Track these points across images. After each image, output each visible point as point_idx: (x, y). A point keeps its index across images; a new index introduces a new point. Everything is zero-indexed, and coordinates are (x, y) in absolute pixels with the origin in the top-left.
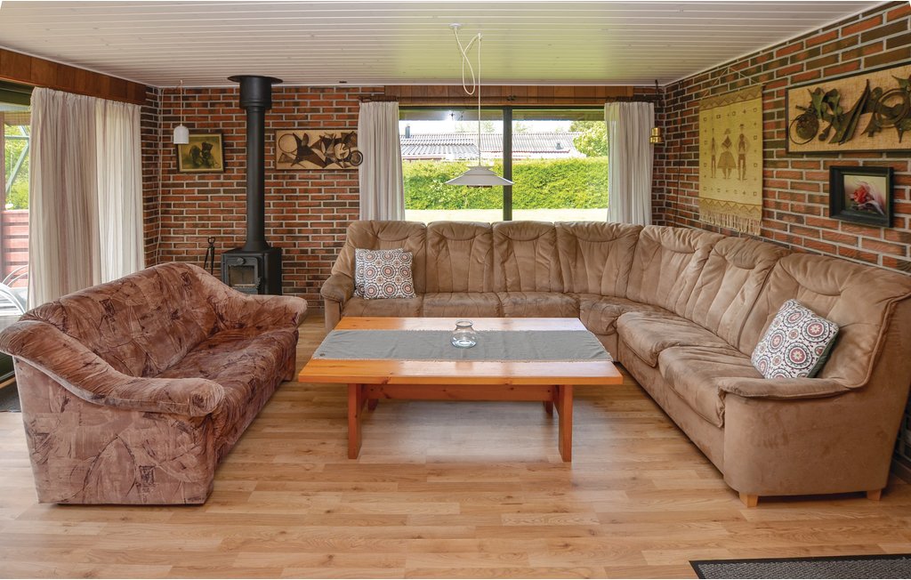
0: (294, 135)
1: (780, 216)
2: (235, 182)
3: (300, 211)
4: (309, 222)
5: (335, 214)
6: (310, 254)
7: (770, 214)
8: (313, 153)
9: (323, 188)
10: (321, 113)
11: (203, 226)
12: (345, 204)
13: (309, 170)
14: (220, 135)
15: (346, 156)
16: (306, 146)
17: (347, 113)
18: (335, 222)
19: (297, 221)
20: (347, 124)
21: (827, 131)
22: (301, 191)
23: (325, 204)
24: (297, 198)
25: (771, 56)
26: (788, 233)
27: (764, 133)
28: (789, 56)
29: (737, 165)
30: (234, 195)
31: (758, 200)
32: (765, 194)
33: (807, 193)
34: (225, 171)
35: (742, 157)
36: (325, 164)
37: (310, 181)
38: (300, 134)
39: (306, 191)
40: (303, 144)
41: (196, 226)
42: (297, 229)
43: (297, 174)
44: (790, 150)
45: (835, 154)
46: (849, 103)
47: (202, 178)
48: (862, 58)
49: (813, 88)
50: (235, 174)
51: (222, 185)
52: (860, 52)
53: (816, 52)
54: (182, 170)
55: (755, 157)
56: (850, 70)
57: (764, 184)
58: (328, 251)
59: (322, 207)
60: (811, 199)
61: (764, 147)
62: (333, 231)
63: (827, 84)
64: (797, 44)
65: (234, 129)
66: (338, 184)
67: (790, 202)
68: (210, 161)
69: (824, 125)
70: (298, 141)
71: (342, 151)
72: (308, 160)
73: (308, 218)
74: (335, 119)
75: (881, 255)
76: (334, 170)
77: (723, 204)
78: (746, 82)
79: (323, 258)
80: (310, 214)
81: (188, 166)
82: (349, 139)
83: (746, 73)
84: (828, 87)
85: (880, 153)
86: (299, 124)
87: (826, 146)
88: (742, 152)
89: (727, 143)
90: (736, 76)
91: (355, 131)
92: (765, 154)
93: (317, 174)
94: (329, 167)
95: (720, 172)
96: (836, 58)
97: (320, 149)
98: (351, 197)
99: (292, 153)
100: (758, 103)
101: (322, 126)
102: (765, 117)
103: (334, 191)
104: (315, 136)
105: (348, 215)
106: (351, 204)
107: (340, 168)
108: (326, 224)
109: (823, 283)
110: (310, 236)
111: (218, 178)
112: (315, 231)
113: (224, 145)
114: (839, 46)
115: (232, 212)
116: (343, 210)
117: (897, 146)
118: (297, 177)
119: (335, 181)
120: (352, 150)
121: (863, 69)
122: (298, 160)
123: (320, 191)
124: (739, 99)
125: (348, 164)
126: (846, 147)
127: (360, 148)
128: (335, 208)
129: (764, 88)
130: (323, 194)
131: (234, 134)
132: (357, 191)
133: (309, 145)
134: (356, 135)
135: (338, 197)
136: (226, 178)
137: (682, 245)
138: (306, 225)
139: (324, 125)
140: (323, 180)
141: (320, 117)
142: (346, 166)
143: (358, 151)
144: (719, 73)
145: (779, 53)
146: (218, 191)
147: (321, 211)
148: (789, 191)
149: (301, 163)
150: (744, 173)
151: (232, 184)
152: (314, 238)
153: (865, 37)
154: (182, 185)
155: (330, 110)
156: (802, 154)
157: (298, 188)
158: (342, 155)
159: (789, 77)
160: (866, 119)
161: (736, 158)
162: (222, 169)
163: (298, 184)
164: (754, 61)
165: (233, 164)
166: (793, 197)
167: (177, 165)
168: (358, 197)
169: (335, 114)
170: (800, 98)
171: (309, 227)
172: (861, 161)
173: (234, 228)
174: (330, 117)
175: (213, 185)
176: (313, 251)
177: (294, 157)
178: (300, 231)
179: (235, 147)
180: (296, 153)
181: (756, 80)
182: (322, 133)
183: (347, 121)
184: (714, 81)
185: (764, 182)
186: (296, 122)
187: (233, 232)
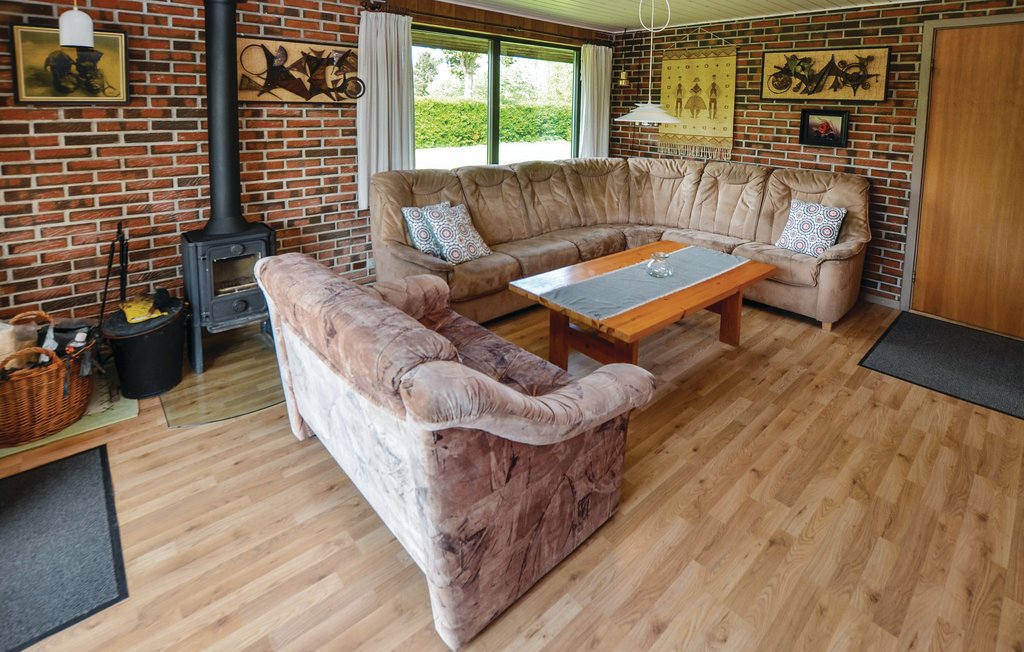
0: (263, 46)
1: (748, 145)
2: (150, 121)
3: (271, 166)
4: (285, 181)
5: (322, 166)
6: (286, 227)
7: (740, 144)
8: (292, 77)
9: (305, 129)
10: (301, 18)
11: (82, 203)
12: (335, 152)
13: (282, 104)
14: (121, 38)
15: (339, 84)
16: (282, 66)
17: (338, 22)
18: (322, 177)
19: (266, 181)
20: (339, 38)
21: (799, 86)
22: (270, 135)
23: (309, 154)
24: (266, 145)
25: (747, 25)
26: (756, 156)
27: (736, 83)
28: (765, 28)
29: (708, 106)
30: (149, 145)
31: (729, 133)
32: (735, 129)
33: (775, 128)
34: (130, 101)
35: (713, 101)
36: (308, 94)
37: (285, 120)
38: (273, 47)
39: (279, 134)
40: (276, 63)
41: (65, 205)
42: (265, 193)
43: (265, 110)
44: (764, 97)
45: (802, 101)
46: (818, 68)
47: (78, 114)
48: (827, 40)
49: (789, 55)
50: (150, 106)
51: (123, 126)
52: (825, 35)
53: (791, 29)
54: (24, 97)
55: (727, 100)
56: (818, 46)
57: (735, 122)
58: (313, 220)
59: (304, 158)
60: (779, 131)
61: (736, 94)
62: (320, 191)
63: (800, 53)
64: (774, 21)
65: (146, 27)
66: (327, 124)
67: (759, 135)
68: (96, 83)
69: (796, 81)
70: (270, 57)
71: (335, 77)
72: (285, 88)
73: (284, 174)
74: (321, 30)
75: (833, 165)
76: (320, 104)
77: (689, 138)
78: (720, 42)
79: (306, 231)
80: (285, 169)
81: (42, 90)
82: (348, 62)
83: (719, 35)
84: (802, 55)
85: (836, 101)
86: (267, 31)
87: (798, 95)
88: (713, 96)
89: (696, 89)
90: (708, 36)
91: (353, 50)
92: (736, 99)
93: (296, 110)
94: (314, 99)
95: (686, 113)
96: (806, 36)
97: (303, 71)
98: (344, 142)
99: (258, 75)
100: (732, 60)
101: (302, 37)
102: (738, 71)
103: (321, 133)
104: (295, 51)
105: (339, 167)
106: (344, 152)
107: (331, 101)
108: (311, 182)
109: (814, 185)
110: (287, 201)
111: (113, 114)
112: (294, 194)
113: (129, 54)
114: (809, 28)
115: (144, 174)
116: (334, 161)
117: (852, 98)
118: (265, 113)
119: (322, 120)
120: (348, 76)
121: (827, 47)
122: (267, 88)
123: (300, 134)
124: (712, 55)
125: (343, 95)
126: (812, 97)
127: (362, 74)
128: (322, 159)
129: (738, 49)
130: (305, 138)
131: (146, 35)
132: (354, 133)
133: (287, 65)
134: (355, 56)
135: (327, 143)
136: (128, 114)
137: (672, 172)
138: (280, 186)
139: (306, 37)
140: (304, 118)
141: (300, 24)
142: (340, 98)
143: (356, 78)
144: (688, 31)
145: (754, 25)
146: (115, 139)
147: (302, 164)
148: (759, 126)
149: (273, 91)
150: (715, 113)
151: (144, 126)
152: (291, 204)
153: (830, 26)
154: (24, 129)
155: (314, 15)
156: (772, 100)
157: (266, 130)
158: (335, 82)
159: (764, 44)
160: (831, 79)
161: (707, 102)
162: (122, 97)
163: (266, 124)
164: (728, 27)
165: (145, 90)
166: (762, 130)
167: (15, 88)
168: (354, 142)
169: (322, 22)
170: (775, 60)
171: (285, 189)
172: (822, 106)
173: (151, 202)
174: (315, 26)
175: (101, 127)
176: (291, 223)
177: (262, 82)
178: (270, 196)
179: (148, 60)
180: (265, 76)
181: (731, 41)
182: (306, 48)
183: (339, 34)
184: (681, 37)
185: (735, 120)
186: (262, 26)
187: (149, 209)
